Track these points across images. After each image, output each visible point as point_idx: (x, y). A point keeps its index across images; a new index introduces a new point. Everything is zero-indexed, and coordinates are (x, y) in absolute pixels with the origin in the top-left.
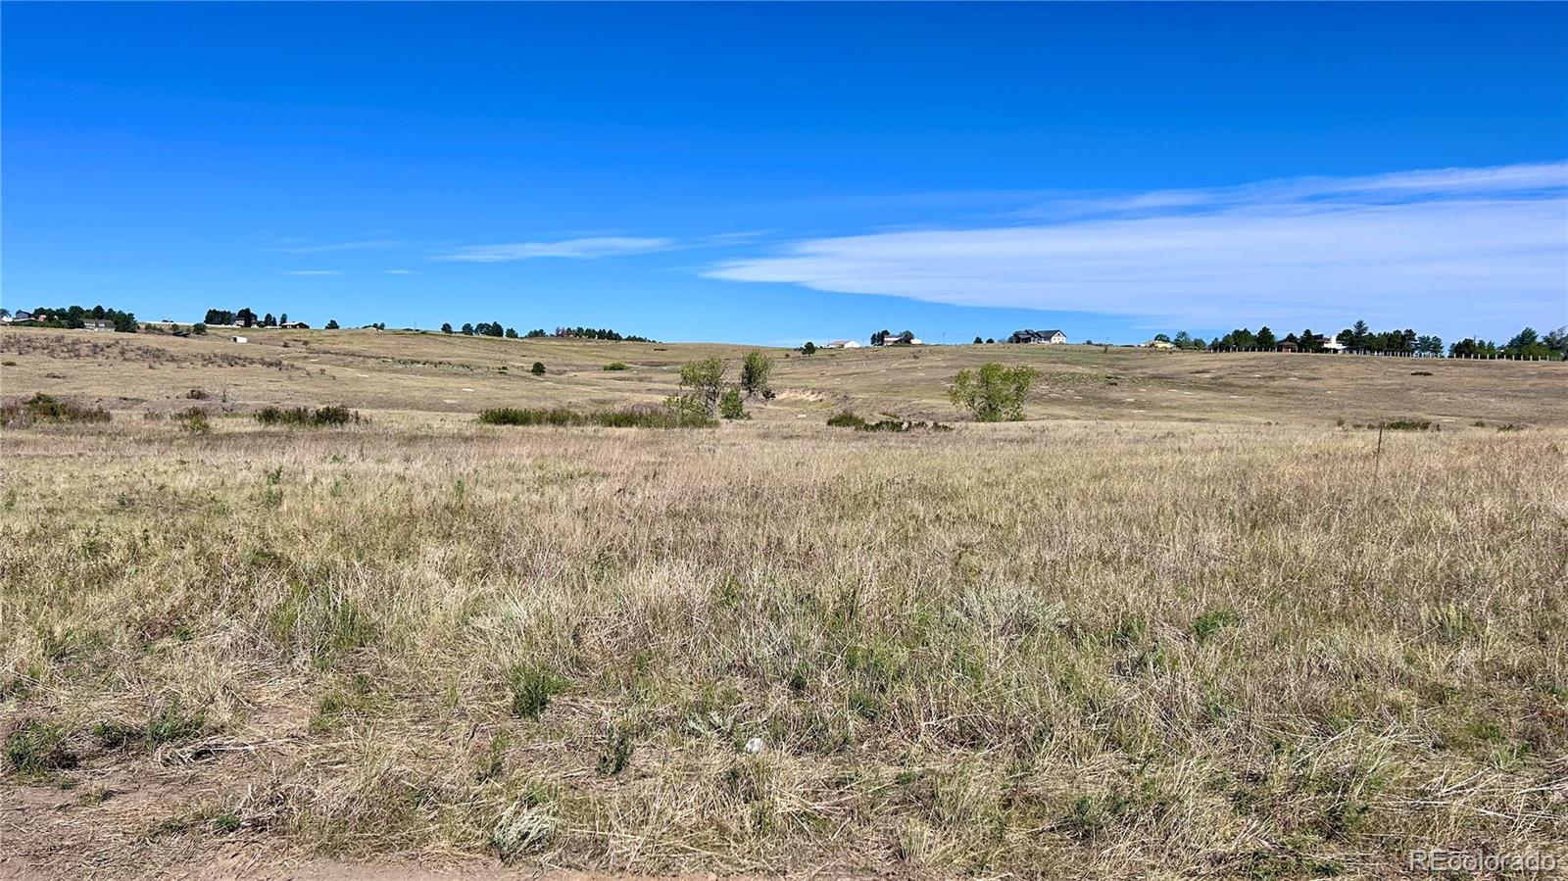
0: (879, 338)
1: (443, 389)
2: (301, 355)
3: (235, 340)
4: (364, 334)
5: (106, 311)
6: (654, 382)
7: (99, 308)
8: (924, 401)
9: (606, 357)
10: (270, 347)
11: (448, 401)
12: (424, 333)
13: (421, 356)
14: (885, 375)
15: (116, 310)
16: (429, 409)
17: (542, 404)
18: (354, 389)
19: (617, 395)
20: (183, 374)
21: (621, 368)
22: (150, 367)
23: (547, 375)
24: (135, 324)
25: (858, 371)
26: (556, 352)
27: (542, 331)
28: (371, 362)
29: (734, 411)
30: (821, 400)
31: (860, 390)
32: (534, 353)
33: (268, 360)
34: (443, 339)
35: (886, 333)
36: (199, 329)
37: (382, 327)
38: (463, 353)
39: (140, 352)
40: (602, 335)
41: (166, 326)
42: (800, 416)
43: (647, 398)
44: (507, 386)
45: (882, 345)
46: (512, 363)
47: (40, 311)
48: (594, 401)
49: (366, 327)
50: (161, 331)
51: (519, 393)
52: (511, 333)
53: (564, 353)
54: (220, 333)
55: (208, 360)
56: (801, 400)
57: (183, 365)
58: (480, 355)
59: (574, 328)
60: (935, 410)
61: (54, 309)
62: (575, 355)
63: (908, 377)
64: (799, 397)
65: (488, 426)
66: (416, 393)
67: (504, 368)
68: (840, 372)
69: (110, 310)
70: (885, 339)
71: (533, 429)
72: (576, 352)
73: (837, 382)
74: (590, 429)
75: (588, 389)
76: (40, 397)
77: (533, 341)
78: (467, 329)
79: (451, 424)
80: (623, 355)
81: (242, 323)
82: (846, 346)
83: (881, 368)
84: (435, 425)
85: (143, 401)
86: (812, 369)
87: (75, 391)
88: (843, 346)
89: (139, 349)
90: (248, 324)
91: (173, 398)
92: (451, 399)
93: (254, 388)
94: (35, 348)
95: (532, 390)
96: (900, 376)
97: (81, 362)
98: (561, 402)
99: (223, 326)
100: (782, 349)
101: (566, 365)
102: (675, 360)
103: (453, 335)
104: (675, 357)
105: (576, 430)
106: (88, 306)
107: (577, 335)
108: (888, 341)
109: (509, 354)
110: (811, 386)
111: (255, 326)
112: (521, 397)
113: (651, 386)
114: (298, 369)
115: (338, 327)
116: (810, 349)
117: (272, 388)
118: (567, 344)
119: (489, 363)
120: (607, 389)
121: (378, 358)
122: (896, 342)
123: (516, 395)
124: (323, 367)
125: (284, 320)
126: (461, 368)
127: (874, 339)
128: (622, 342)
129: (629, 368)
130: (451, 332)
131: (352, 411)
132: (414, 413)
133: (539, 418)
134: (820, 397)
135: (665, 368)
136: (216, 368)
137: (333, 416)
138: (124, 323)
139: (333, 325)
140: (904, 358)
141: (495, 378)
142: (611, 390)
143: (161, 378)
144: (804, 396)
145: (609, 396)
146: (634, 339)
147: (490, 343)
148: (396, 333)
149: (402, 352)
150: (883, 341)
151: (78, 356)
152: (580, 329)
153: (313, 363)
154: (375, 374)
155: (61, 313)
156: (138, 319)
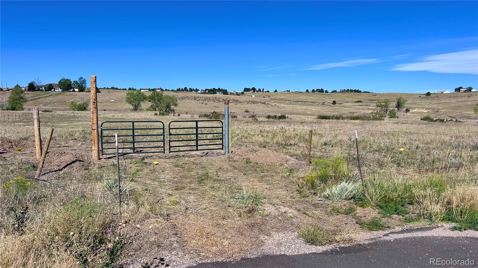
0: (458, 90)
1: (307, 109)
2: (268, 100)
3: (252, 96)
4: (284, 93)
5: (221, 89)
6: (371, 106)
7: (219, 88)
8: (467, 112)
9: (356, 98)
10: (261, 98)
11: (308, 113)
12: (301, 92)
13: (299, 99)
14: (454, 103)
15: (223, 89)
16: (303, 115)
17: (335, 113)
18: (283, 109)
19: (357, 110)
20: (243, 106)
21: (360, 102)
22: (236, 104)
23: (337, 104)
24: (228, 92)
25: (444, 102)
26: (340, 97)
27: (336, 90)
28: (287, 102)
29: (393, 115)
30: (429, 112)
31: (444, 108)
32: (333, 97)
33: (262, 102)
34: (306, 94)
35: (461, 88)
36: (242, 93)
37: (289, 91)
38: (312, 98)
39: (233, 101)
40: (355, 91)
41: (235, 93)
42: (417, 117)
43: (367, 111)
44: (325, 108)
45: (459, 92)
46: (326, 101)
47: (206, 90)
48: (350, 112)
49: (285, 91)
50: (233, 94)
51: (328, 110)
52: (326, 92)
53: (343, 97)
54: (247, 94)
55: (248, 102)
56: (421, 112)
57: (243, 104)
58: (317, 99)
59: (346, 89)
60: (470, 115)
61: (209, 89)
62: (346, 98)
63: (464, 104)
64: (421, 111)
65: (319, 120)
66: (300, 111)
67: (324, 103)
68: (438, 102)
69: (222, 89)
70: (461, 90)
71: (331, 120)
72: (346, 97)
73: (436, 106)
74: (346, 121)
75: (349, 109)
76: (214, 112)
77: (333, 94)
78: (313, 91)
79: (310, 119)
80: (362, 97)
81: (253, 91)
82: (444, 93)
83: (454, 101)
84: (306, 119)
85: (235, 113)
86: (427, 101)
87: (221, 111)
88: (443, 93)
89: (233, 100)
90: (254, 91)
91: (242, 112)
92: (309, 112)
93: (260, 110)
94: (211, 100)
95: (331, 109)
96: (461, 104)
97: (221, 103)
98: (340, 113)
99: (248, 92)
100: (418, 94)
101: (343, 101)
102: (379, 99)
103: (309, 93)
104: (379, 98)
105: (342, 121)
106: (217, 88)
107: (347, 91)
108: (462, 91)
109: (326, 98)
110: (425, 107)
111: (256, 92)
112: (329, 111)
113: (369, 107)
114: (269, 104)
115: (277, 92)
116: (428, 94)
117: (263, 109)
118: (344, 94)
119: (320, 101)
120: (355, 109)
121: (289, 100)
122: (465, 91)
123: (327, 111)
124: (276, 104)
125: (263, 90)
126: (311, 103)
127: (456, 90)
128: (362, 93)
129: (363, 102)
130: (308, 92)
131: (286, 116)
132: (300, 116)
133: (333, 117)
134: (428, 111)
135: (375, 102)
136: (250, 104)
137: (283, 117)
138: (225, 92)
139: (276, 91)
140: (464, 97)
141: (321, 106)
142: (356, 109)
143: (238, 107)
144: (422, 111)
145: (355, 111)
146: (366, 92)
147: (320, 95)
148: (293, 93)
149: (296, 98)
150: (460, 91)
151: (220, 102)
152: (348, 90)
153: (272, 102)
154: (288, 105)
155: (211, 90)
156: (228, 91)
